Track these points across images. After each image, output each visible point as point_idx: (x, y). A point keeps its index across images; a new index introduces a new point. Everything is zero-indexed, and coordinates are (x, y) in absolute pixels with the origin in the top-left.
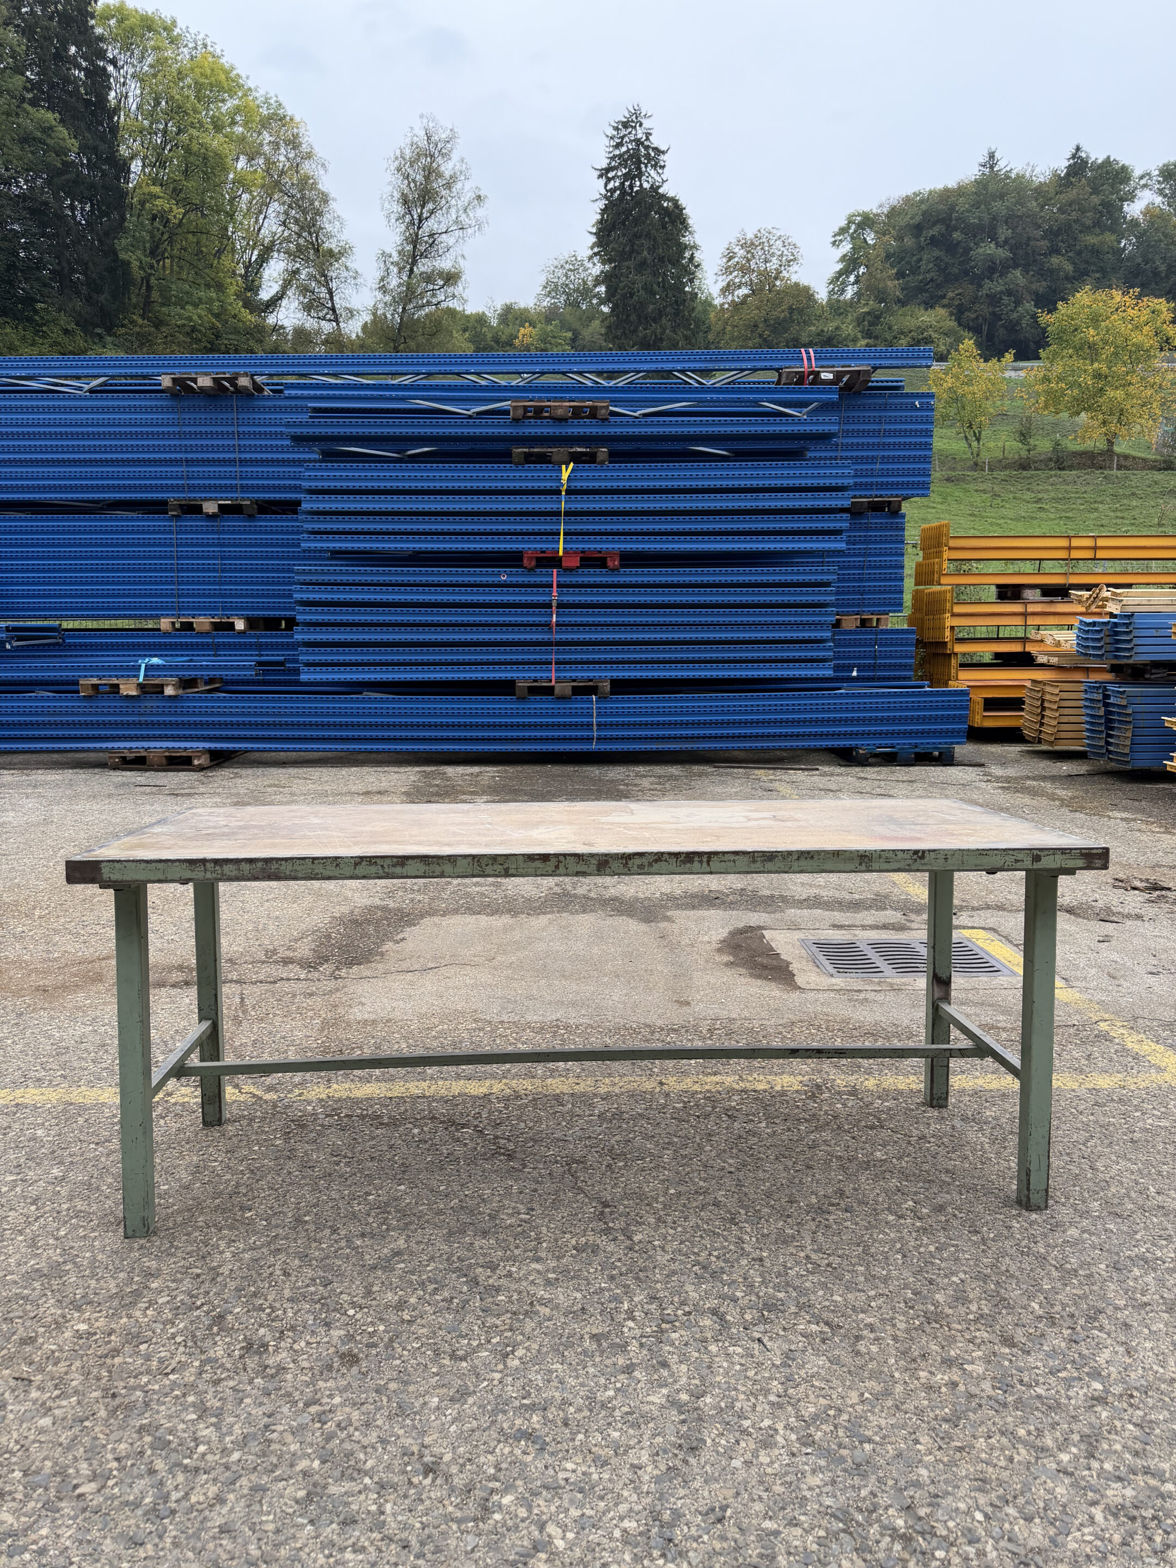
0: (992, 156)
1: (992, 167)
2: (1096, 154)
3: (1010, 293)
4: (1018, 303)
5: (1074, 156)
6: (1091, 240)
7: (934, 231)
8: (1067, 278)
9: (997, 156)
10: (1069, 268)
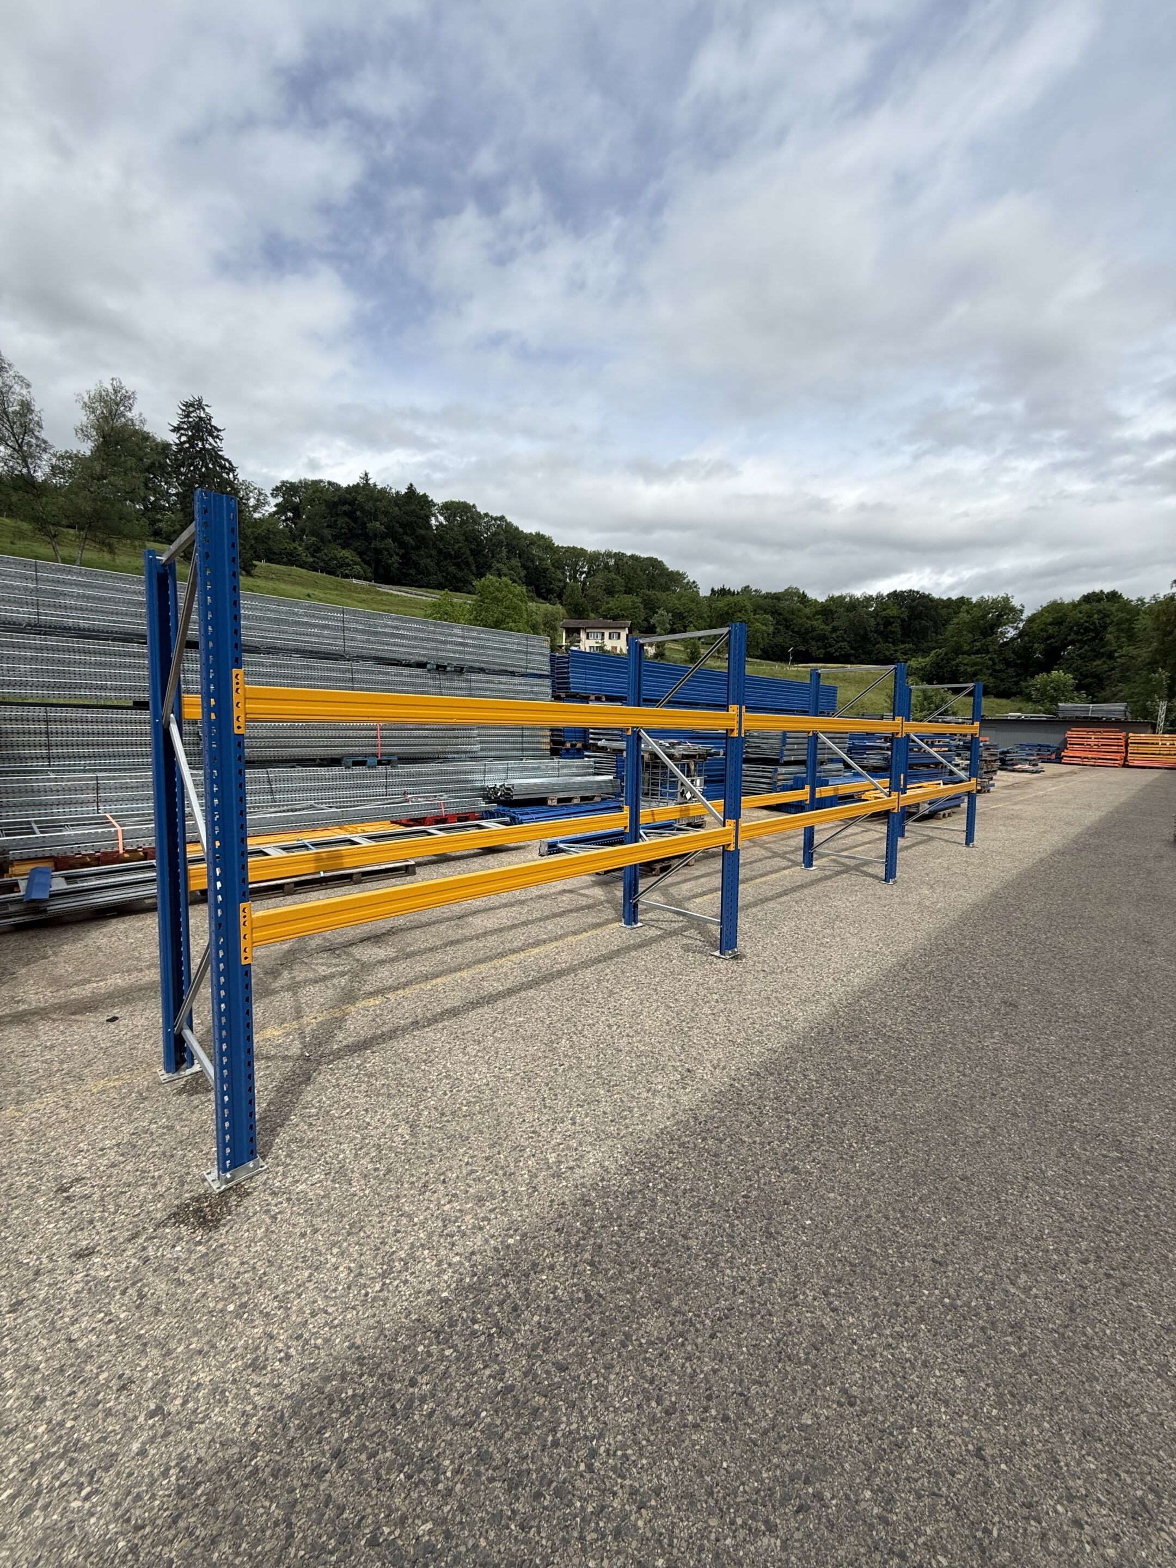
0: (366, 475)
1: (367, 480)
2: (420, 491)
3: (386, 549)
4: (391, 556)
5: (409, 488)
6: (423, 532)
7: (346, 508)
8: (413, 548)
9: (370, 476)
10: (414, 544)
